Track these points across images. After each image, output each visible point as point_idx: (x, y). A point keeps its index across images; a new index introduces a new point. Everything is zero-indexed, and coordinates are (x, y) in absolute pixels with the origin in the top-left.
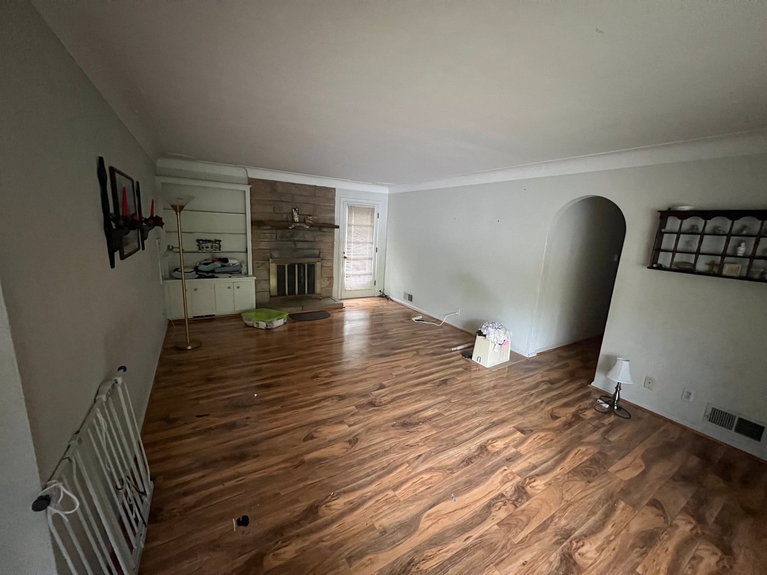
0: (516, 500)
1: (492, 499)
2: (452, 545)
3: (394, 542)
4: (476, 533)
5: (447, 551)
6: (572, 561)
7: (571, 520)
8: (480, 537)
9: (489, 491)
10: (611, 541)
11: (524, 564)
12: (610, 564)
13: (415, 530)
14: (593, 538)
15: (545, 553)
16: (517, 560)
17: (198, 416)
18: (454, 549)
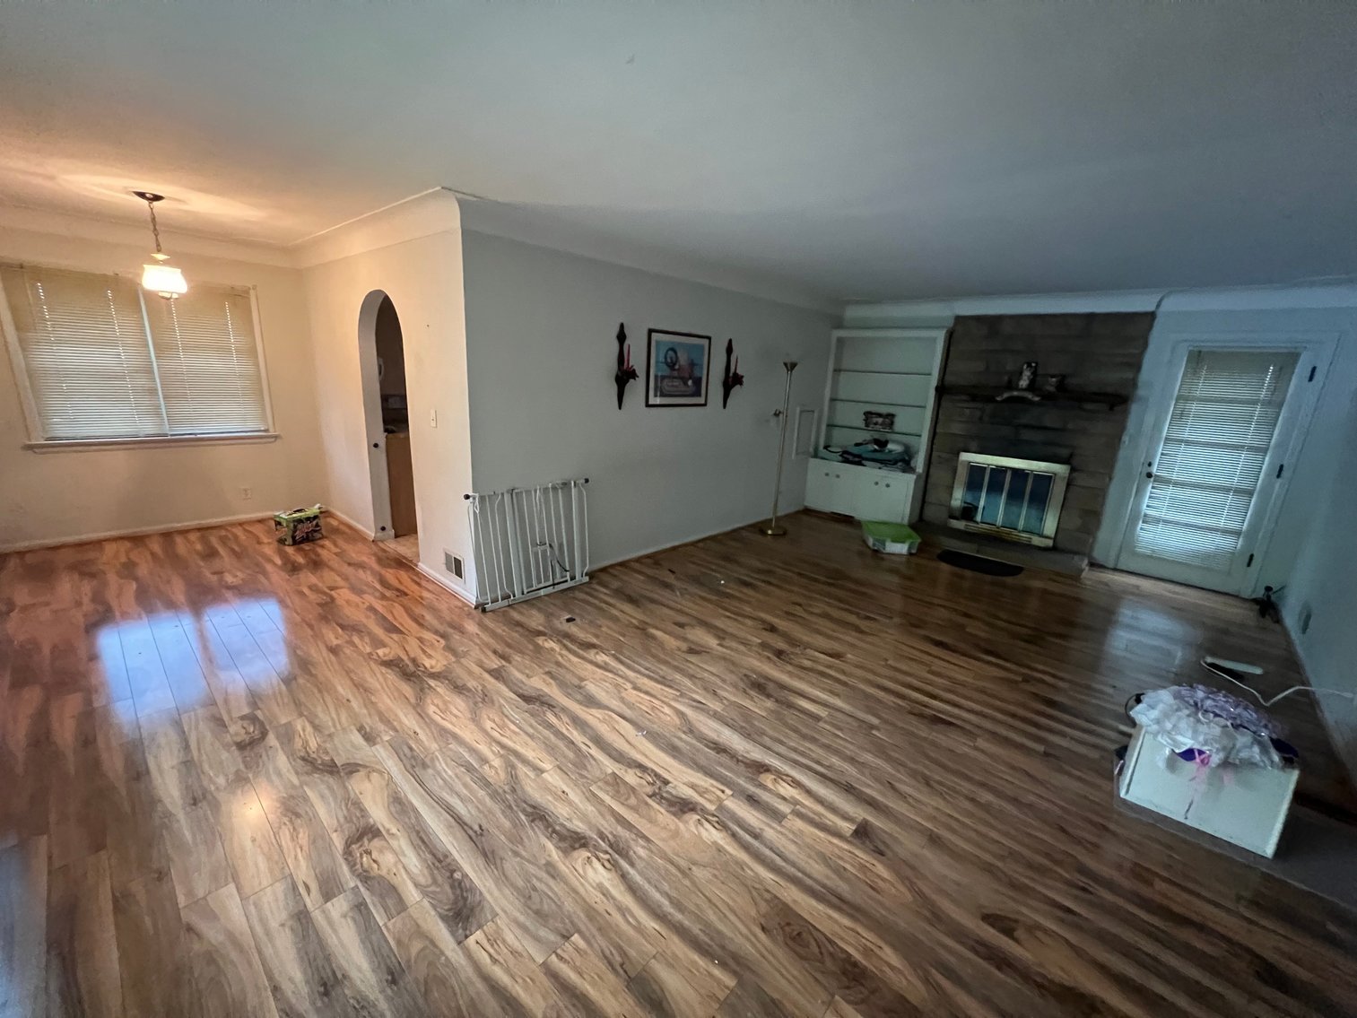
0: (662, 797)
1: (653, 770)
2: (575, 733)
3: (570, 695)
4: (594, 751)
5: (568, 729)
6: (577, 845)
7: (648, 864)
8: (591, 755)
9: (669, 769)
10: (625, 916)
11: (564, 792)
12: (581, 897)
13: (587, 707)
14: (622, 888)
15: (584, 818)
16: (568, 786)
17: (670, 571)
18: (572, 734)
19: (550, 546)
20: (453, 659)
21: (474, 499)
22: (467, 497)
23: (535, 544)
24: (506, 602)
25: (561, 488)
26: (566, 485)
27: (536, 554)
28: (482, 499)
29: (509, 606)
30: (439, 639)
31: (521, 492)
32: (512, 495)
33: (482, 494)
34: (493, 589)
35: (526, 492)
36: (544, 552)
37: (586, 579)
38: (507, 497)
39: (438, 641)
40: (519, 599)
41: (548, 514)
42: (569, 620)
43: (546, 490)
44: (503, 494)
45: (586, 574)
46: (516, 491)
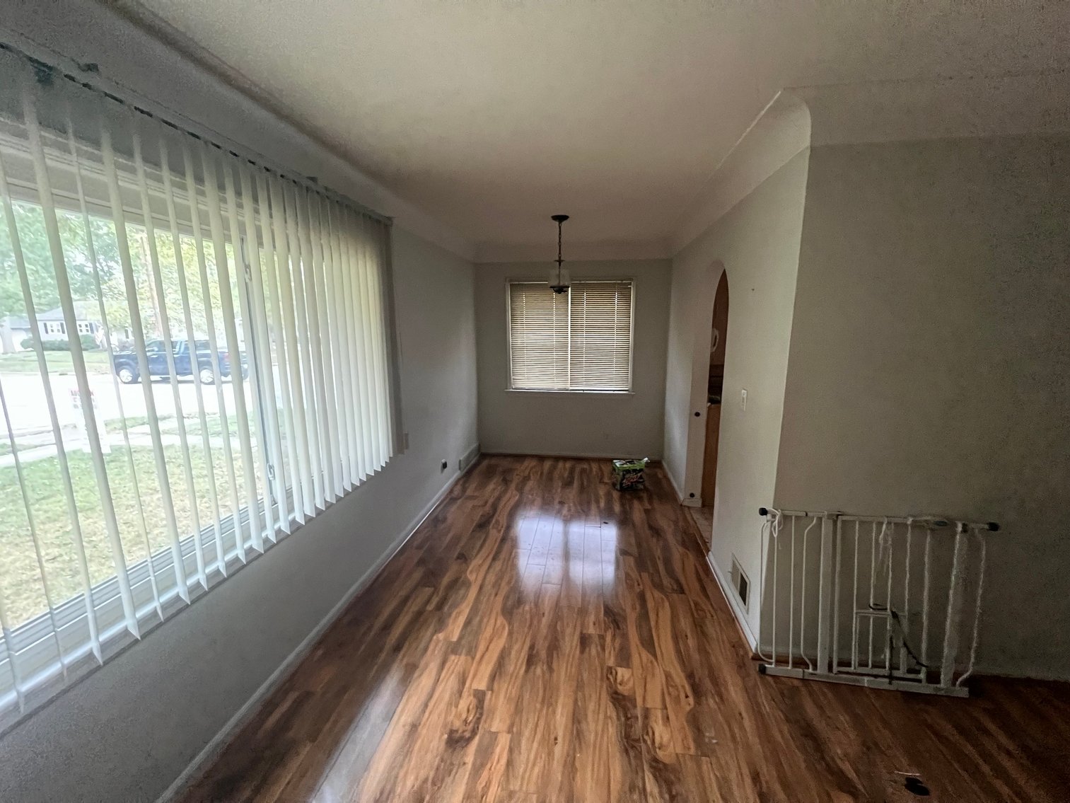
19: (895, 615)
20: (692, 751)
21: (774, 516)
22: (763, 512)
23: (863, 604)
24: (798, 672)
25: (932, 530)
26: (945, 525)
27: (864, 620)
28: (786, 518)
29: (803, 680)
30: (690, 693)
31: (854, 522)
32: (835, 523)
33: (787, 513)
34: (782, 640)
35: (862, 523)
36: (880, 624)
37: (963, 692)
38: (826, 528)
39: (687, 697)
40: (821, 676)
41: (898, 565)
42: (912, 785)
43: (900, 527)
44: (820, 519)
45: (964, 684)
46: (845, 518)
